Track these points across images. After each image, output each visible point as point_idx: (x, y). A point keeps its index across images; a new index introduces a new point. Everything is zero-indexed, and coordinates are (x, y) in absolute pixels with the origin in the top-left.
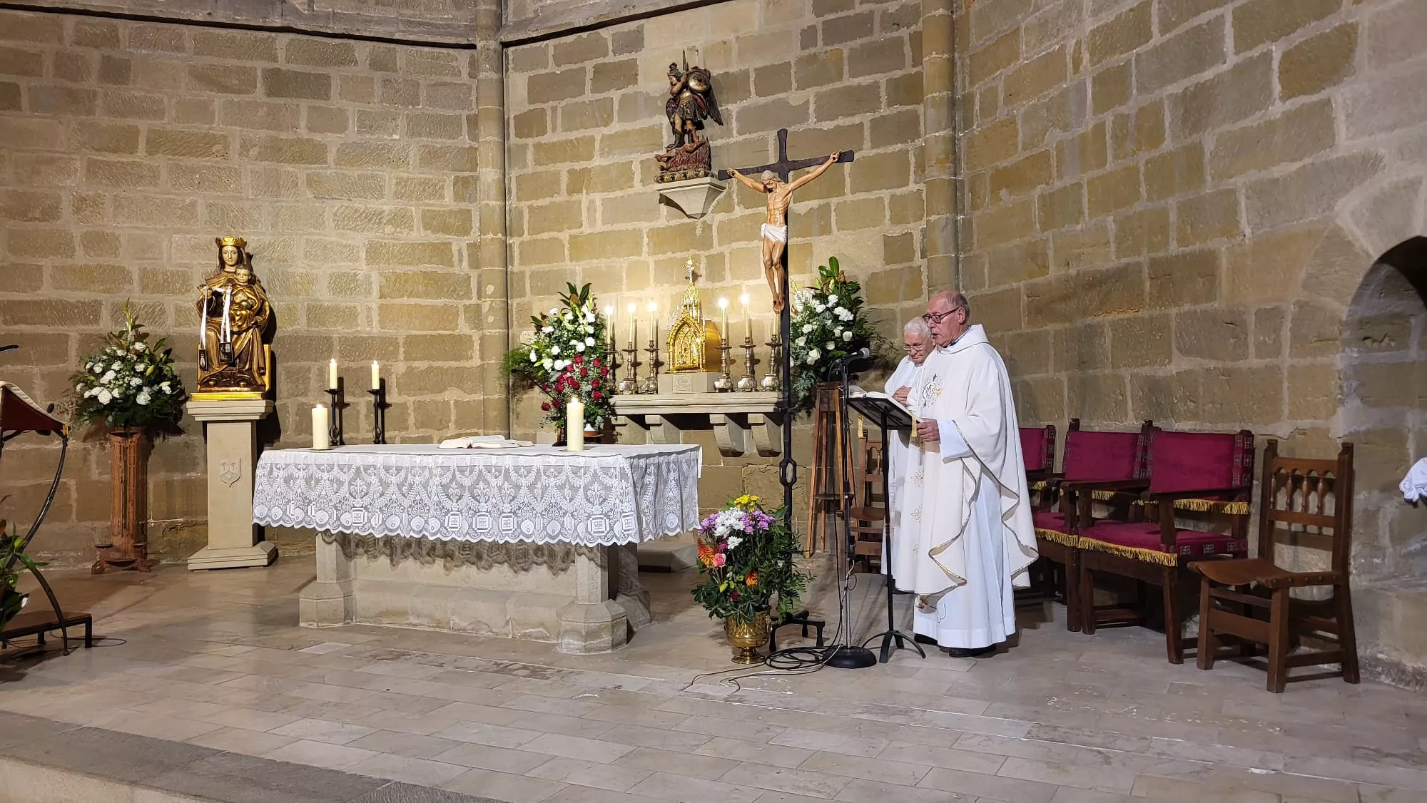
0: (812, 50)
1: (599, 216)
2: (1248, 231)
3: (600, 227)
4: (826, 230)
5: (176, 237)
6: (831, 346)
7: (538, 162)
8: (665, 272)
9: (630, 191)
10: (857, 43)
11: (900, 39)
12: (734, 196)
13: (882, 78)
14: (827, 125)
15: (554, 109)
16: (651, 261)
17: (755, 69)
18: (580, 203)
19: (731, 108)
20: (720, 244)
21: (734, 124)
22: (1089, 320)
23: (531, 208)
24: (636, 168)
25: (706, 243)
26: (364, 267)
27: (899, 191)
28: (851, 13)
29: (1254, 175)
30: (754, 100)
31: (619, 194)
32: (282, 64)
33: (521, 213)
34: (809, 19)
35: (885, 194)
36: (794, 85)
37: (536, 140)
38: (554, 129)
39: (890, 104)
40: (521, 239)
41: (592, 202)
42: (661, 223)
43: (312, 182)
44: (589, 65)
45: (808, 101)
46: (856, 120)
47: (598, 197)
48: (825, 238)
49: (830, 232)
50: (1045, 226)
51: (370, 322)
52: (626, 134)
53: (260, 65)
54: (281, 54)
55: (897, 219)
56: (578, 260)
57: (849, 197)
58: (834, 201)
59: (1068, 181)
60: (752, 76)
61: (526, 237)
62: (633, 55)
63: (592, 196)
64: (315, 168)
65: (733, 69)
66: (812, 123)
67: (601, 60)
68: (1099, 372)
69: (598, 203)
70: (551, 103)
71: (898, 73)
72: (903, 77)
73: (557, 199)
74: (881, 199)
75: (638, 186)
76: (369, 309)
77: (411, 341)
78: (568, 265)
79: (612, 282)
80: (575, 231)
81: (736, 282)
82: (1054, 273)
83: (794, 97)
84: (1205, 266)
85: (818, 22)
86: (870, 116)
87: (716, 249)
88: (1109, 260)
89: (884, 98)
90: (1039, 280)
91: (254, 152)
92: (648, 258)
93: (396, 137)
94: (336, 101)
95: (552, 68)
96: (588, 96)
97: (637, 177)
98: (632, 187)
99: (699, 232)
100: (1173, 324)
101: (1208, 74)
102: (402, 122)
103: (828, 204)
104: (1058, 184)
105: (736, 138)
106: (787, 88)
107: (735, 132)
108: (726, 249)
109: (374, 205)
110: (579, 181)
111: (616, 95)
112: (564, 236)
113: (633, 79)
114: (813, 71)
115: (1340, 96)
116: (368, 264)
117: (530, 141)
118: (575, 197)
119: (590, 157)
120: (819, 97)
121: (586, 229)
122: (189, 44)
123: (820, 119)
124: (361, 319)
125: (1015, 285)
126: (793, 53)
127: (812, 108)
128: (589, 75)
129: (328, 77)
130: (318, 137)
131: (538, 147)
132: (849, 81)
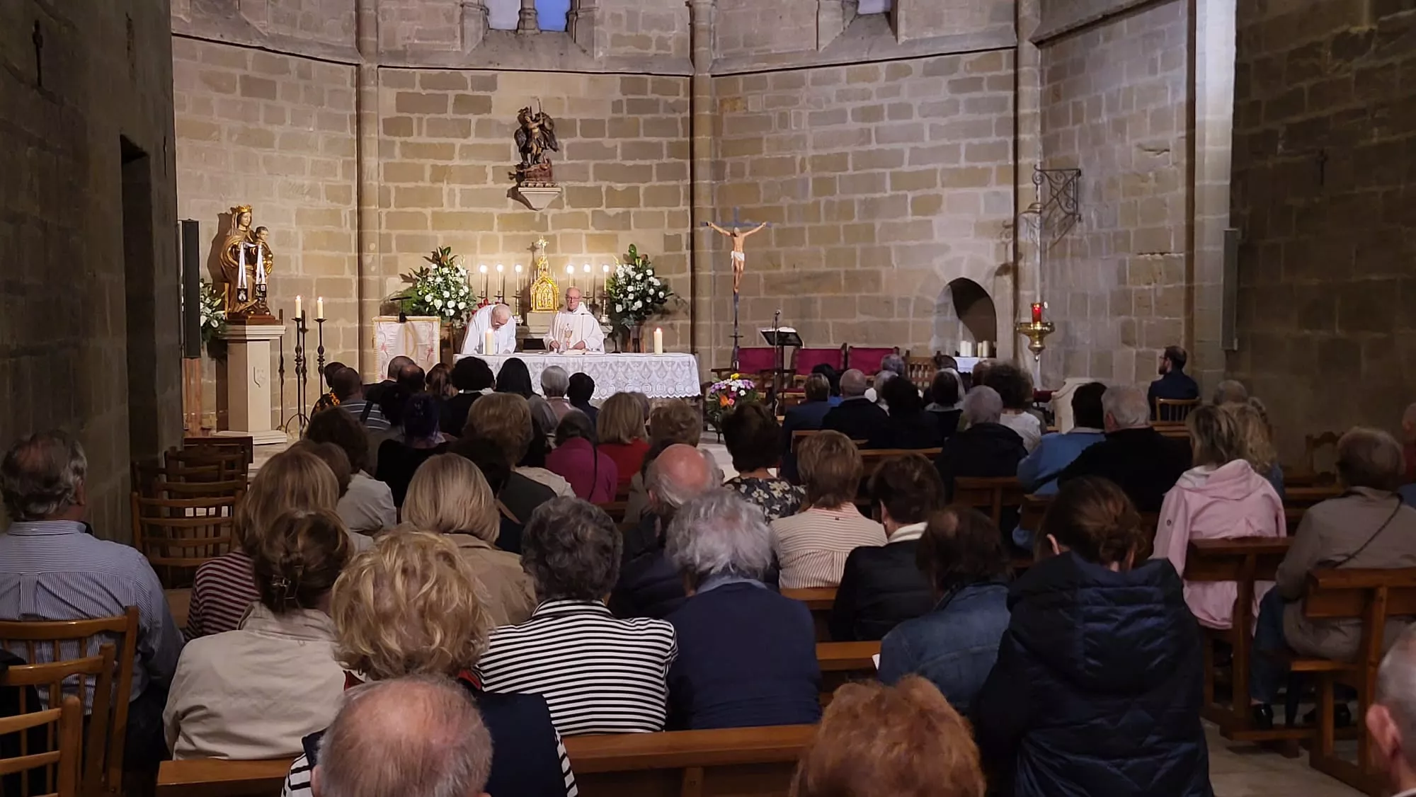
0: (620, 115)
1: (458, 200)
2: (895, 265)
3: (458, 208)
4: (628, 228)
5: (193, 201)
6: (649, 301)
7: (404, 155)
8: (510, 244)
9: (483, 186)
10: (649, 116)
11: (675, 121)
12: (564, 199)
13: (664, 140)
14: (629, 163)
15: (420, 120)
16: (500, 235)
17: (581, 120)
18: (441, 189)
19: (563, 142)
20: (554, 228)
21: (565, 152)
22: (808, 295)
23: (397, 188)
24: (489, 171)
25: (542, 226)
26: (294, 226)
27: (674, 209)
28: (645, 97)
29: (898, 243)
30: (579, 139)
31: (475, 187)
32: (250, 72)
33: (389, 192)
34: (618, 95)
35: (665, 209)
36: (607, 135)
37: (403, 139)
38: (420, 134)
39: (669, 157)
40: (388, 210)
41: (452, 190)
42: (509, 210)
43: (267, 161)
44: (451, 94)
45: (616, 147)
46: (648, 162)
47: (457, 187)
48: (627, 232)
49: (629, 228)
50: (779, 244)
51: (297, 269)
52: (482, 146)
53: (238, 72)
54: (250, 64)
55: (671, 225)
56: (439, 229)
57: (643, 209)
58: (633, 210)
59: (796, 224)
60: (578, 124)
61: (393, 209)
62: (488, 93)
63: (452, 186)
64: (267, 152)
65: (565, 117)
66: (619, 160)
67: (461, 92)
68: (814, 320)
69: (457, 192)
70: (417, 115)
71: (674, 139)
72: (677, 142)
73: (421, 184)
74: (662, 213)
75: (490, 183)
76: (297, 258)
77: (319, 282)
78: (430, 232)
79: (469, 247)
80: (436, 209)
81: (564, 255)
82: (784, 269)
83: (607, 142)
84: (875, 278)
85: (624, 98)
86: (656, 161)
87: (551, 232)
88: (823, 268)
89: (665, 152)
90: (774, 272)
91: (235, 138)
92: (497, 233)
93: (311, 129)
94: (280, 101)
95: (418, 89)
96: (450, 114)
97: (490, 177)
98: (485, 183)
99: (537, 219)
100: (857, 300)
101: (878, 195)
102: (315, 120)
103: (629, 212)
104: (788, 225)
105: (566, 161)
106: (603, 135)
107: (565, 158)
108: (558, 233)
109: (299, 180)
110: (440, 174)
111: (474, 118)
112: (428, 211)
113: (489, 110)
114: (619, 128)
115: (936, 220)
116: (296, 224)
117: (397, 139)
118: (438, 185)
119: (451, 158)
120: (624, 144)
121: (446, 208)
122: (199, 54)
123: (624, 158)
124: (293, 265)
125: (756, 272)
126: (607, 115)
127: (619, 151)
128: (451, 101)
129: (274, 83)
130: (269, 128)
131: (404, 144)
132: (643, 139)
